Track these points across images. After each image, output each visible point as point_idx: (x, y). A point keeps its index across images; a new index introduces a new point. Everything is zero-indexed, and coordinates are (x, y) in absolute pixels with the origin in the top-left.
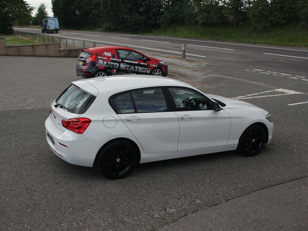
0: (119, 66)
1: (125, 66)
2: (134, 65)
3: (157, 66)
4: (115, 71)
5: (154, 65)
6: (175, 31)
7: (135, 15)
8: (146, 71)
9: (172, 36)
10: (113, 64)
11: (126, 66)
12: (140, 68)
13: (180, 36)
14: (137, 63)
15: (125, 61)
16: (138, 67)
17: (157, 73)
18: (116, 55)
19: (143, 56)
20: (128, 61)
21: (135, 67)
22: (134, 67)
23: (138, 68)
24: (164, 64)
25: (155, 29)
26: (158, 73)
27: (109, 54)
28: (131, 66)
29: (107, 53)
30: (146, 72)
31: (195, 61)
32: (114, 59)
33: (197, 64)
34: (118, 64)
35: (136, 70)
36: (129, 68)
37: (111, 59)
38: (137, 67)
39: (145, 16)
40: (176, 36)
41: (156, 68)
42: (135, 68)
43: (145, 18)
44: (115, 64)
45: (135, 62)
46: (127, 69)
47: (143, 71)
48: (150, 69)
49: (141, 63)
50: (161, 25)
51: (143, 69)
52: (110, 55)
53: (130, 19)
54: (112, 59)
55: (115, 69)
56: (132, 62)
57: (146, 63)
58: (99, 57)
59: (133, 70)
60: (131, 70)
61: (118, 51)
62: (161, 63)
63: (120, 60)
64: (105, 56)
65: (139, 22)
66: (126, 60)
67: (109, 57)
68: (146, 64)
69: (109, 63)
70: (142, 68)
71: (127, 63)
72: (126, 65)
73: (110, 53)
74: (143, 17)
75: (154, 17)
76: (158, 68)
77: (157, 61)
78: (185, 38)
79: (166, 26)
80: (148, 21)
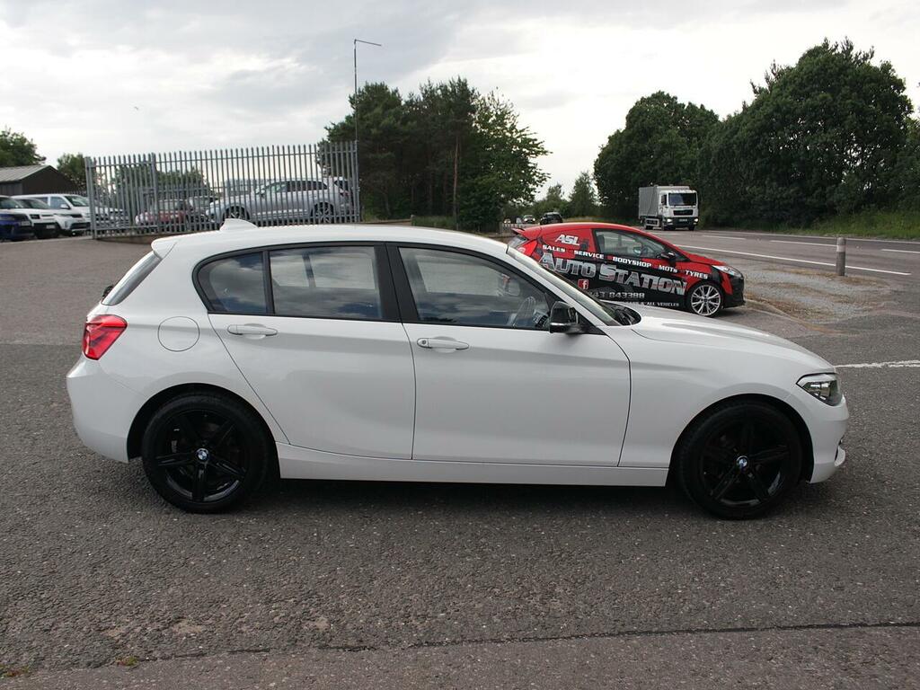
0: (598, 272)
1: (614, 273)
2: (640, 270)
3: (706, 277)
4: (584, 284)
5: (696, 274)
7: (771, 187)
8: (673, 289)
9: (859, 235)
10: (580, 266)
11: (617, 274)
12: (656, 279)
13: (881, 234)
14: (648, 265)
15: (615, 259)
16: (651, 277)
17: (707, 295)
18: (591, 243)
19: (668, 247)
20: (623, 261)
21: (643, 275)
22: (640, 275)
23: (651, 281)
24: (733, 273)
25: (822, 220)
26: (710, 295)
27: (573, 241)
28: (630, 273)
29: (568, 237)
30: (673, 292)
32: (585, 254)
34: (593, 267)
35: (645, 286)
36: (626, 277)
37: (576, 252)
38: (647, 278)
39: (797, 188)
40: (874, 235)
41: (702, 281)
42: (642, 280)
43: (797, 192)
44: (586, 265)
45: (641, 264)
46: (620, 280)
47: (665, 287)
48: (685, 284)
49: (661, 267)
50: (837, 208)
51: (666, 283)
52: (575, 243)
53: (761, 196)
54: (580, 253)
55: (586, 278)
56: (634, 263)
57: (674, 266)
58: (545, 247)
59: (637, 284)
60: (631, 283)
61: (598, 234)
62: (722, 268)
63: (601, 256)
64: (560, 245)
65: (781, 203)
66: (618, 256)
67: (570, 248)
68: (675, 271)
69: (569, 262)
70: (664, 280)
71: (620, 266)
72: (618, 270)
73: (576, 238)
74: (792, 190)
75: (820, 190)
76: (710, 281)
77: (707, 264)
78: (894, 238)
79: (850, 212)
80: (805, 199)
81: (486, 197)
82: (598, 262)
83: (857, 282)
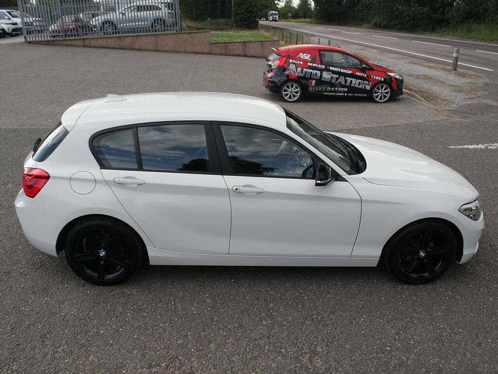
0: (321, 76)
1: (330, 77)
2: (346, 75)
3: (383, 79)
4: (313, 83)
5: (377, 78)
6: (469, 31)
7: (414, 6)
8: (364, 86)
9: (462, 38)
10: (311, 73)
11: (332, 77)
12: (354, 80)
13: (475, 38)
14: (350, 72)
15: (331, 68)
16: (352, 79)
17: (383, 90)
18: (318, 59)
19: (362, 61)
20: (336, 69)
21: (347, 78)
22: (345, 78)
23: (351, 81)
24: (397, 77)
25: (441, 27)
26: (384, 90)
27: (307, 57)
28: (339, 77)
29: (304, 54)
30: (363, 88)
31: (470, 76)
32: (314, 65)
33: (470, 80)
34: (318, 73)
35: (348, 84)
36: (337, 79)
37: (309, 64)
38: (349, 79)
39: (428, 8)
40: (469, 38)
41: (380, 82)
42: (346, 81)
43: (428, 10)
44: (314, 72)
45: (346, 71)
46: (334, 81)
47: (359, 85)
48: (371, 83)
49: (357, 74)
50: (451, 21)
51: (360, 83)
52: (308, 58)
53: (407, 12)
54: (311, 64)
55: (314, 79)
56: (342, 71)
57: (365, 73)
58: (291, 61)
59: (343, 83)
60: (340, 83)
61: (322, 52)
62: (392, 74)
63: (323, 67)
64: (299, 59)
65: (419, 17)
66: (333, 67)
67: (305, 62)
68: (365, 76)
69: (305, 70)
70: (358, 81)
71: (334, 72)
72: (333, 75)
73: (309, 55)
74: (425, 9)
75: (441, 9)
76: (385, 82)
77: (384, 71)
78: (482, 40)
79: (457, 23)
80: (432, 15)
81: (251, 8)
82: (321, 70)
83: (464, 76)
